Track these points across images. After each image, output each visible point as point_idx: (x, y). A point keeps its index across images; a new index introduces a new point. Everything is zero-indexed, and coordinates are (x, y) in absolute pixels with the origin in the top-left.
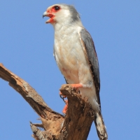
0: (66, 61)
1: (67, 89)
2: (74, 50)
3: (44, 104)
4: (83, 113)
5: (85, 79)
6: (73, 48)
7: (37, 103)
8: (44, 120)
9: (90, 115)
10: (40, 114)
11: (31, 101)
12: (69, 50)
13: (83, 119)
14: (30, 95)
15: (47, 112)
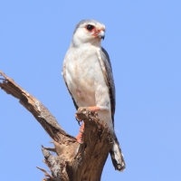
0: (82, 81)
1: (85, 112)
2: (92, 70)
3: (58, 126)
4: (100, 138)
5: (103, 100)
6: (91, 68)
7: (50, 125)
8: (57, 144)
9: (108, 141)
10: (53, 137)
11: (43, 122)
12: (87, 70)
13: (100, 145)
14: (42, 116)
15: (60, 135)
